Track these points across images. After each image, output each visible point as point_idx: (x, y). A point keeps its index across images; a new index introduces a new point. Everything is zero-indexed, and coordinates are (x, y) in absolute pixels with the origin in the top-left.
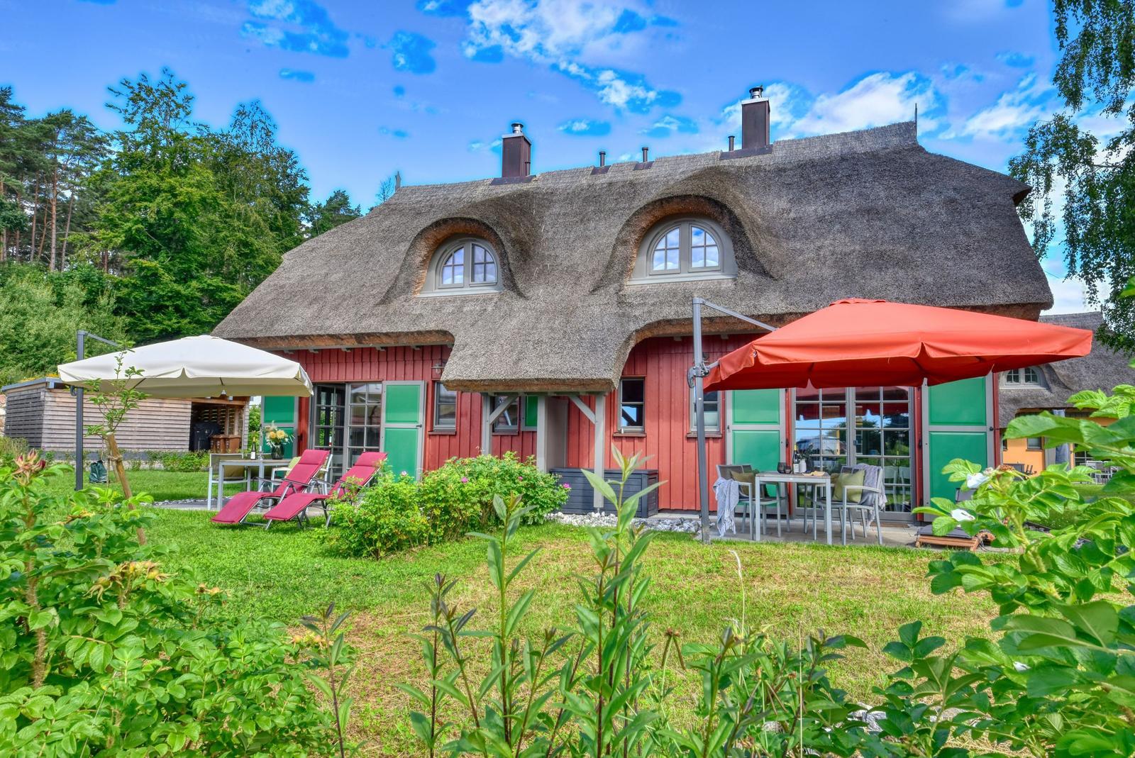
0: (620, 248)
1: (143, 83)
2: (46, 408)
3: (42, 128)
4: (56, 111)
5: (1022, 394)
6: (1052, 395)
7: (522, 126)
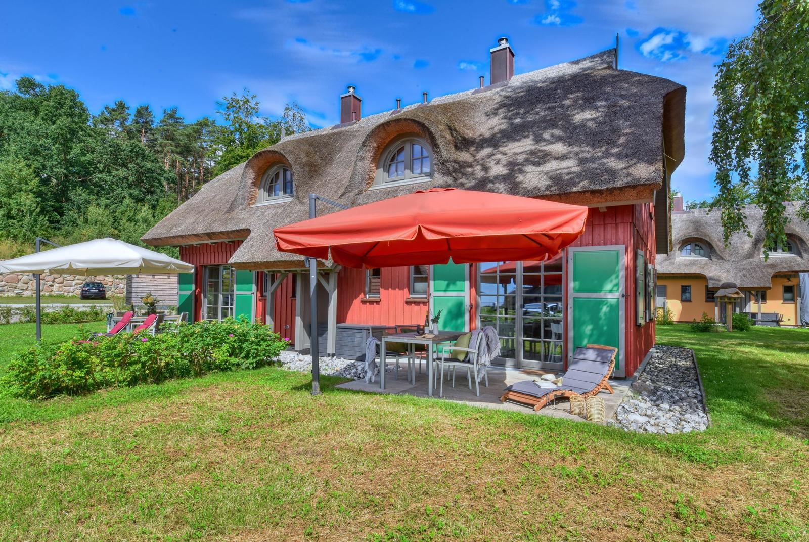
0: (359, 163)
1: (234, 97)
2: (134, 281)
3: (193, 128)
4: (201, 119)
5: (778, 261)
6: (803, 261)
7: (354, 88)
